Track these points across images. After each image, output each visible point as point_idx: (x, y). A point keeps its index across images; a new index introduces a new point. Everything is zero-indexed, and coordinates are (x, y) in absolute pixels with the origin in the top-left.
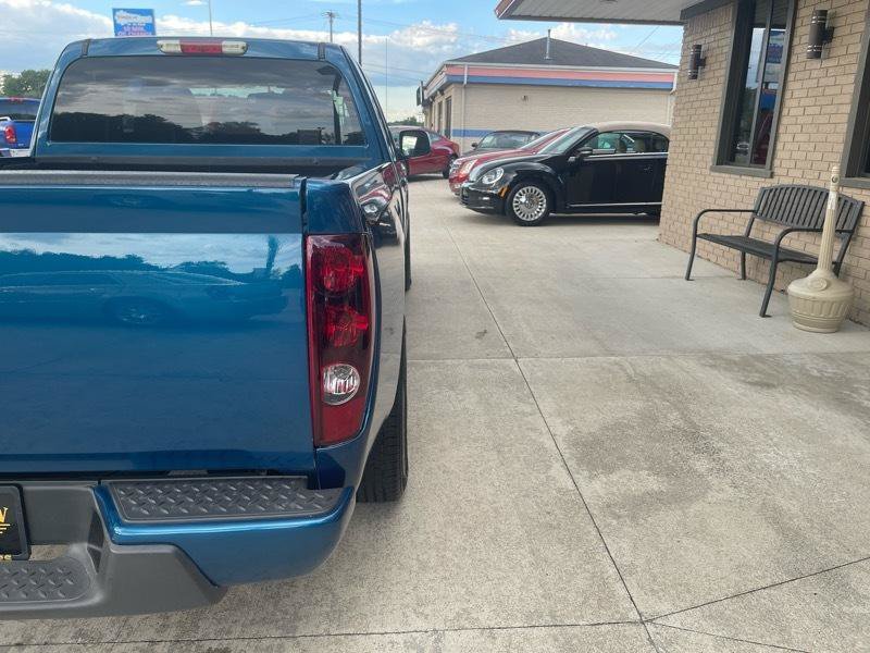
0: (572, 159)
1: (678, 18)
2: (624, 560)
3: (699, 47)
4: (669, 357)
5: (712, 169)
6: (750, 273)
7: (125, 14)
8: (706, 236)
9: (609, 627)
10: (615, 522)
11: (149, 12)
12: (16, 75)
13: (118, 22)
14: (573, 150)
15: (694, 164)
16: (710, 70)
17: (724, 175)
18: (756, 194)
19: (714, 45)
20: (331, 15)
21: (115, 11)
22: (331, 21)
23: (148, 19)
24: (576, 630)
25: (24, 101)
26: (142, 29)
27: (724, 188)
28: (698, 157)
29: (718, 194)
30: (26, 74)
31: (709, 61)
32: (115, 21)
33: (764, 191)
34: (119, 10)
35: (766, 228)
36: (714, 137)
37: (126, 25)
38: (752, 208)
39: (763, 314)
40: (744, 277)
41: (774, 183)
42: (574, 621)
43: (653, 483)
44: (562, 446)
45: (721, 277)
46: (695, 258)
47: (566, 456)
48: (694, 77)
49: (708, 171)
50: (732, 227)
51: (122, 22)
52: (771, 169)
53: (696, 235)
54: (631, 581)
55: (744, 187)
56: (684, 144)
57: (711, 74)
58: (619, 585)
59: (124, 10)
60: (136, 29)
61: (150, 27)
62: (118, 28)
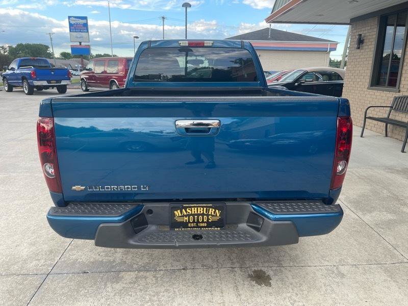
0: (296, 84)
1: (349, 22)
2: (394, 242)
3: (361, 35)
4: (371, 169)
5: (368, 88)
6: (389, 134)
7: (74, 19)
8: (370, 118)
9: (399, 264)
10: (382, 230)
11: (85, 18)
12: (14, 46)
14: (297, 80)
15: (358, 86)
16: (366, 45)
17: (374, 91)
18: (392, 99)
19: (367, 34)
20: (163, 18)
21: (69, 17)
22: (163, 21)
23: (84, 21)
24: (387, 265)
25: (37, 59)
26: (82, 26)
27: (374, 97)
28: (360, 83)
29: (371, 99)
30: (19, 45)
31: (365, 41)
32: (69, 22)
33: (396, 98)
34: (71, 17)
35: (397, 114)
36: (369, 74)
37: (74, 24)
38: (390, 106)
39: (403, 151)
40: (386, 135)
41: (400, 94)
42: (385, 263)
43: (390, 217)
44: (345, 203)
45: (377, 136)
46: (365, 129)
47: (349, 207)
48: (359, 48)
49: (366, 90)
50: (379, 114)
51: (72, 22)
52: (399, 88)
53: (366, 118)
54: (399, 250)
55: (385, 97)
56: (353, 77)
57: (367, 47)
58: (395, 251)
59: (73, 17)
60: (79, 25)
61: (86, 25)
62: (71, 25)
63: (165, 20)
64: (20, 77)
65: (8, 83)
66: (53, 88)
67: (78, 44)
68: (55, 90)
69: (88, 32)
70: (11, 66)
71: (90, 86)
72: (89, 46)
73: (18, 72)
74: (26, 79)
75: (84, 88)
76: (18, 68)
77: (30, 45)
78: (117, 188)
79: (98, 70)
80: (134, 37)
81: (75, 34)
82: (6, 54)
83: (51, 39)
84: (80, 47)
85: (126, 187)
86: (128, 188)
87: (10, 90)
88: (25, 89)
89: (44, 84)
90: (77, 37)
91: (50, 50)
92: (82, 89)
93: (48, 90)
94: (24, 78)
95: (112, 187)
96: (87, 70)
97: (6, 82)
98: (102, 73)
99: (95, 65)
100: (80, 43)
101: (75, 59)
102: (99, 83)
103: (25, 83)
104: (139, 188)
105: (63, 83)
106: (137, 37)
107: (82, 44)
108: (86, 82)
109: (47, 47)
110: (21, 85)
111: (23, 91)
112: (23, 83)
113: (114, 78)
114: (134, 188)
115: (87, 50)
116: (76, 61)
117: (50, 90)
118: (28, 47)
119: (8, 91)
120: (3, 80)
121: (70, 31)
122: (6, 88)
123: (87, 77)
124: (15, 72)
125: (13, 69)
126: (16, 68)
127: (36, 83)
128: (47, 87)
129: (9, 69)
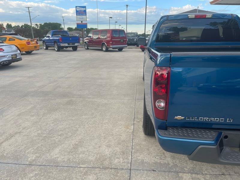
7: (79, 8)
11: (85, 7)
13: (77, 10)
20: (127, 6)
21: (76, 7)
22: (127, 7)
23: (84, 9)
25: (62, 31)
51: (78, 10)
59: (79, 7)
60: (82, 12)
61: (85, 11)
62: (77, 11)
63: (128, 7)
64: (53, 41)
65: (46, 45)
66: (70, 48)
67: (81, 22)
68: (71, 49)
69: (86, 15)
70: (47, 35)
71: (89, 46)
72: (87, 23)
73: (52, 38)
74: (56, 42)
75: (86, 48)
76: (52, 36)
77: (51, 23)
78: (208, 120)
79: (95, 37)
80: (110, 18)
81: (79, 16)
82: (38, 28)
83: (64, 20)
84: (82, 24)
85: (215, 119)
86: (217, 120)
87: (47, 49)
88: (55, 48)
89: (66, 45)
90: (80, 18)
91: (62, 26)
92: (85, 48)
93: (67, 49)
94: (55, 42)
95: (205, 118)
96: (88, 37)
97: (44, 44)
98: (97, 38)
99: (93, 34)
100: (82, 22)
101: (75, 31)
102: (95, 44)
103: (56, 45)
104: (226, 120)
105: (76, 44)
106: (111, 18)
107: (83, 22)
108: (87, 44)
109: (60, 25)
110: (53, 46)
111: (55, 50)
112: (54, 44)
113: (104, 42)
114: (222, 120)
115: (85, 25)
116: (76, 32)
117: (69, 49)
118: (50, 24)
119: (46, 49)
120: (43, 43)
121: (77, 15)
122: (45, 48)
123: (88, 41)
124: (50, 38)
125: (48, 37)
126: (51, 36)
127: (62, 45)
128: (67, 47)
129: (46, 37)
